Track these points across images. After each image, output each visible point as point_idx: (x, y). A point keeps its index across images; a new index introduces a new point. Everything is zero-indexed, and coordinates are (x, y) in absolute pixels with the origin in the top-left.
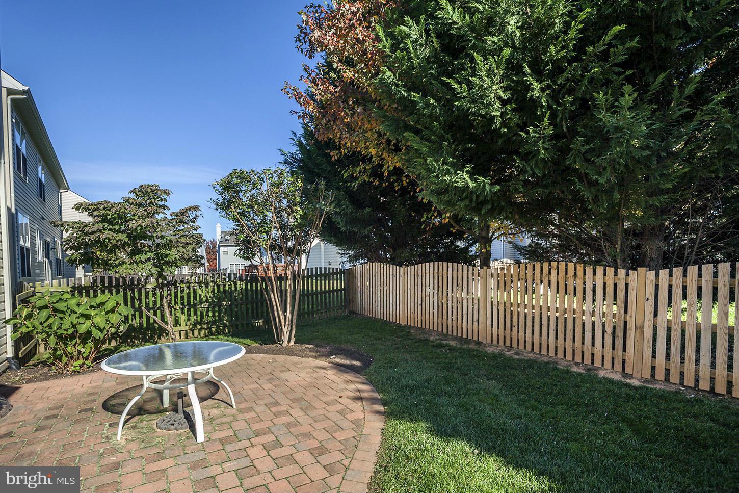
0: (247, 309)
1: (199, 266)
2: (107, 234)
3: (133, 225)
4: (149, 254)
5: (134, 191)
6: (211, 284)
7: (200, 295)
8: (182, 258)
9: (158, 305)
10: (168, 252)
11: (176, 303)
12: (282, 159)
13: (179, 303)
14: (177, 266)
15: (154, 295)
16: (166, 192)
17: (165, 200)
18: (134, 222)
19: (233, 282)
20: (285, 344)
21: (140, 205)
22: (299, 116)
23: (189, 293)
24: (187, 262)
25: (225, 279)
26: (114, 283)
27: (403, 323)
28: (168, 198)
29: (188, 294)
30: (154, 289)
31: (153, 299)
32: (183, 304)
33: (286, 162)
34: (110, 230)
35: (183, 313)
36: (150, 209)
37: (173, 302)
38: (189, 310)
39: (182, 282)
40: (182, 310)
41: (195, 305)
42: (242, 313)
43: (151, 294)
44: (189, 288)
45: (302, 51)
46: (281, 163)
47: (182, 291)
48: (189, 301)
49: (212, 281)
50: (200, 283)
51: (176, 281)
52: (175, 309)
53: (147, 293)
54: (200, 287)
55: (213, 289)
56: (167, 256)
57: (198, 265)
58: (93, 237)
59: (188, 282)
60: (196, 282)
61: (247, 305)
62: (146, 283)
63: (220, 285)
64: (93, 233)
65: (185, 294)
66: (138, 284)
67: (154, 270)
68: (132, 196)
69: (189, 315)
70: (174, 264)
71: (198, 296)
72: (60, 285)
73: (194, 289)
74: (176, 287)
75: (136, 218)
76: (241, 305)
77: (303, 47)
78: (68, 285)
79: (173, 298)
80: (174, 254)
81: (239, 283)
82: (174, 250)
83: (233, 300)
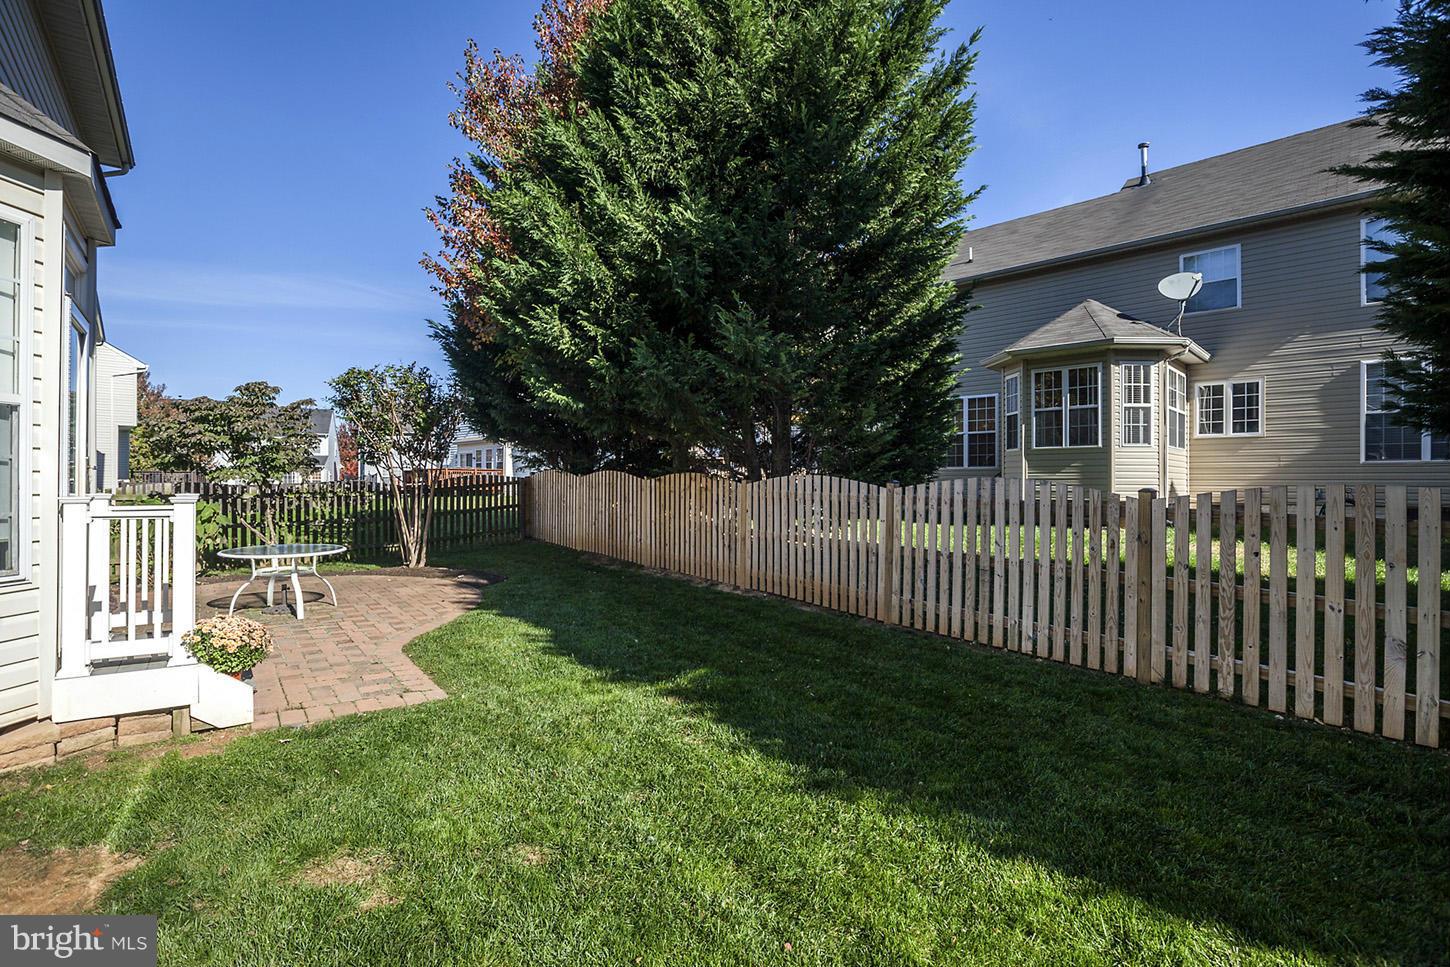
0: (378, 529)
1: (312, 472)
2: (208, 436)
3: (238, 427)
4: (253, 458)
5: (238, 389)
6: (329, 495)
7: (314, 509)
8: (291, 462)
9: (258, 521)
10: (275, 456)
11: (282, 519)
12: (431, 331)
13: (286, 519)
14: (285, 472)
15: (253, 507)
16: (276, 390)
17: (274, 398)
18: (239, 424)
19: (360, 492)
20: (413, 565)
21: (246, 404)
22: (441, 293)
23: (299, 505)
24: (298, 467)
25: (349, 489)
26: (211, 492)
27: (579, 549)
28: (276, 396)
29: (298, 508)
30: (254, 500)
31: (252, 512)
32: (290, 520)
33: (436, 335)
34: (211, 431)
35: (290, 531)
36: (257, 410)
37: (277, 516)
38: (298, 528)
39: (290, 491)
40: (290, 528)
41: (307, 522)
42: (371, 533)
43: (249, 507)
44: (299, 499)
45: (445, 218)
46: (430, 336)
47: (290, 503)
48: (298, 516)
49: (330, 492)
50: (314, 494)
51: (283, 490)
52: (280, 527)
53: (244, 505)
54: (314, 498)
55: (332, 502)
56: (273, 460)
57: (310, 470)
58: (193, 440)
59: (298, 492)
60: (308, 492)
61: (377, 523)
62: (243, 493)
63: (341, 497)
64: (194, 435)
65: (293, 507)
66: (233, 493)
67: (258, 476)
68: (237, 394)
69: (298, 534)
70: (281, 469)
71: (311, 509)
72: (134, 492)
73: (306, 501)
74: (282, 498)
75: (241, 419)
76: (370, 522)
77: (446, 213)
78: (144, 492)
79: (278, 512)
80: (281, 458)
81: (367, 494)
82: (282, 453)
83: (359, 516)
